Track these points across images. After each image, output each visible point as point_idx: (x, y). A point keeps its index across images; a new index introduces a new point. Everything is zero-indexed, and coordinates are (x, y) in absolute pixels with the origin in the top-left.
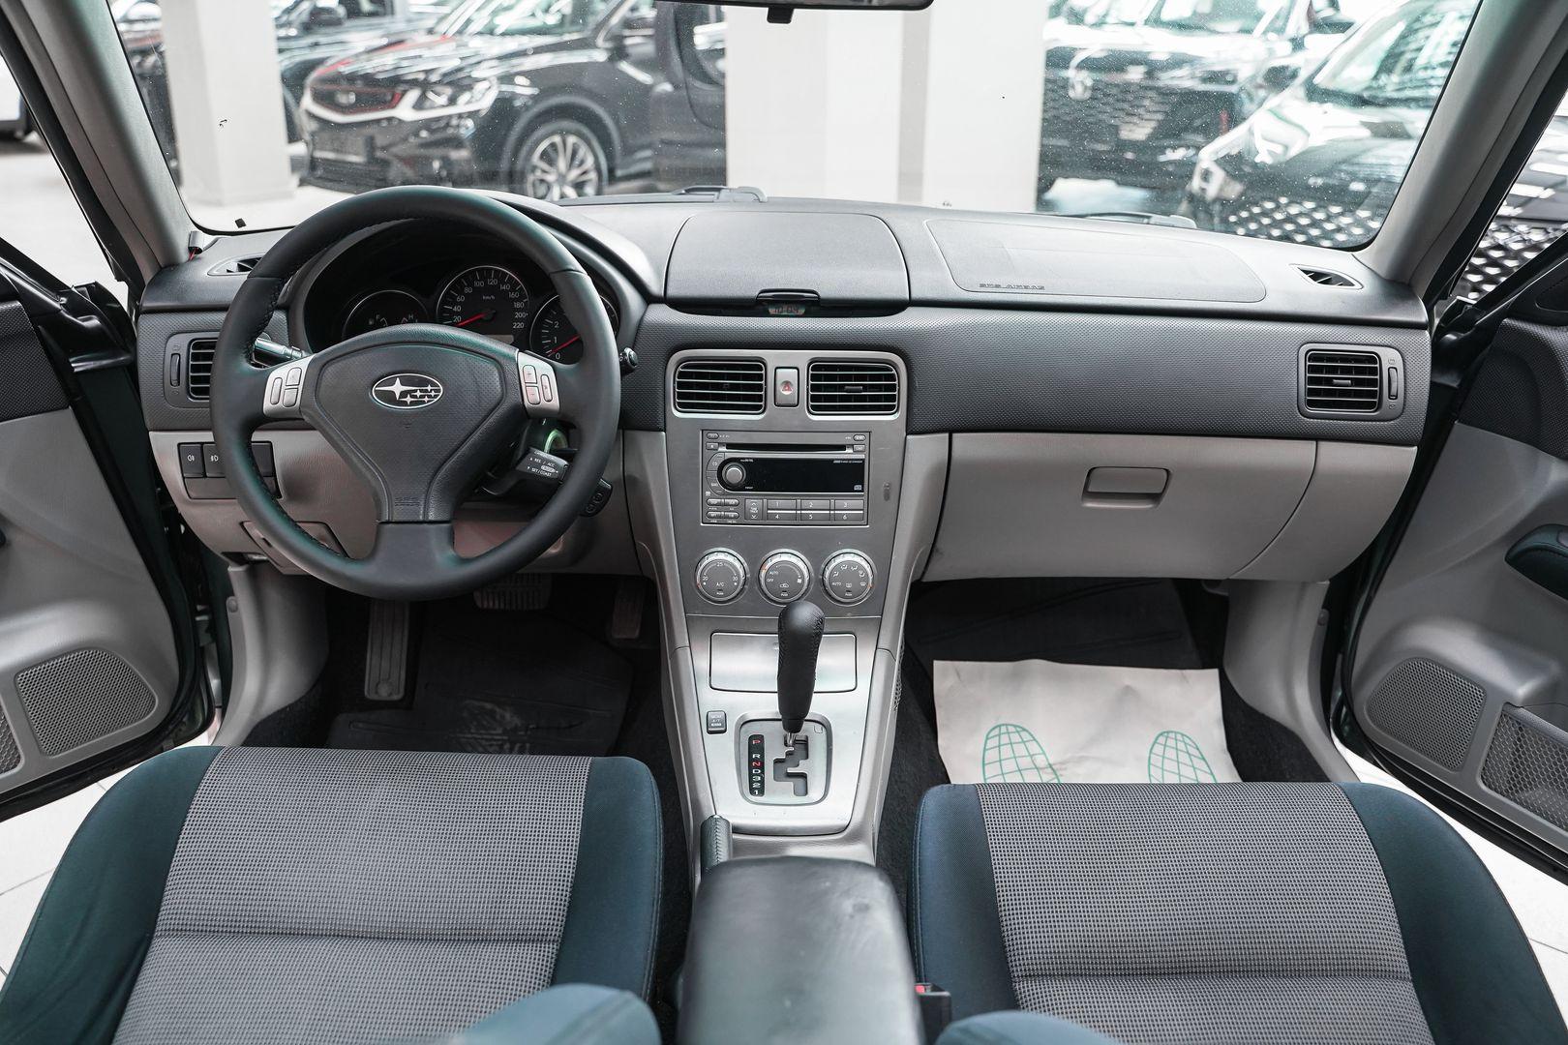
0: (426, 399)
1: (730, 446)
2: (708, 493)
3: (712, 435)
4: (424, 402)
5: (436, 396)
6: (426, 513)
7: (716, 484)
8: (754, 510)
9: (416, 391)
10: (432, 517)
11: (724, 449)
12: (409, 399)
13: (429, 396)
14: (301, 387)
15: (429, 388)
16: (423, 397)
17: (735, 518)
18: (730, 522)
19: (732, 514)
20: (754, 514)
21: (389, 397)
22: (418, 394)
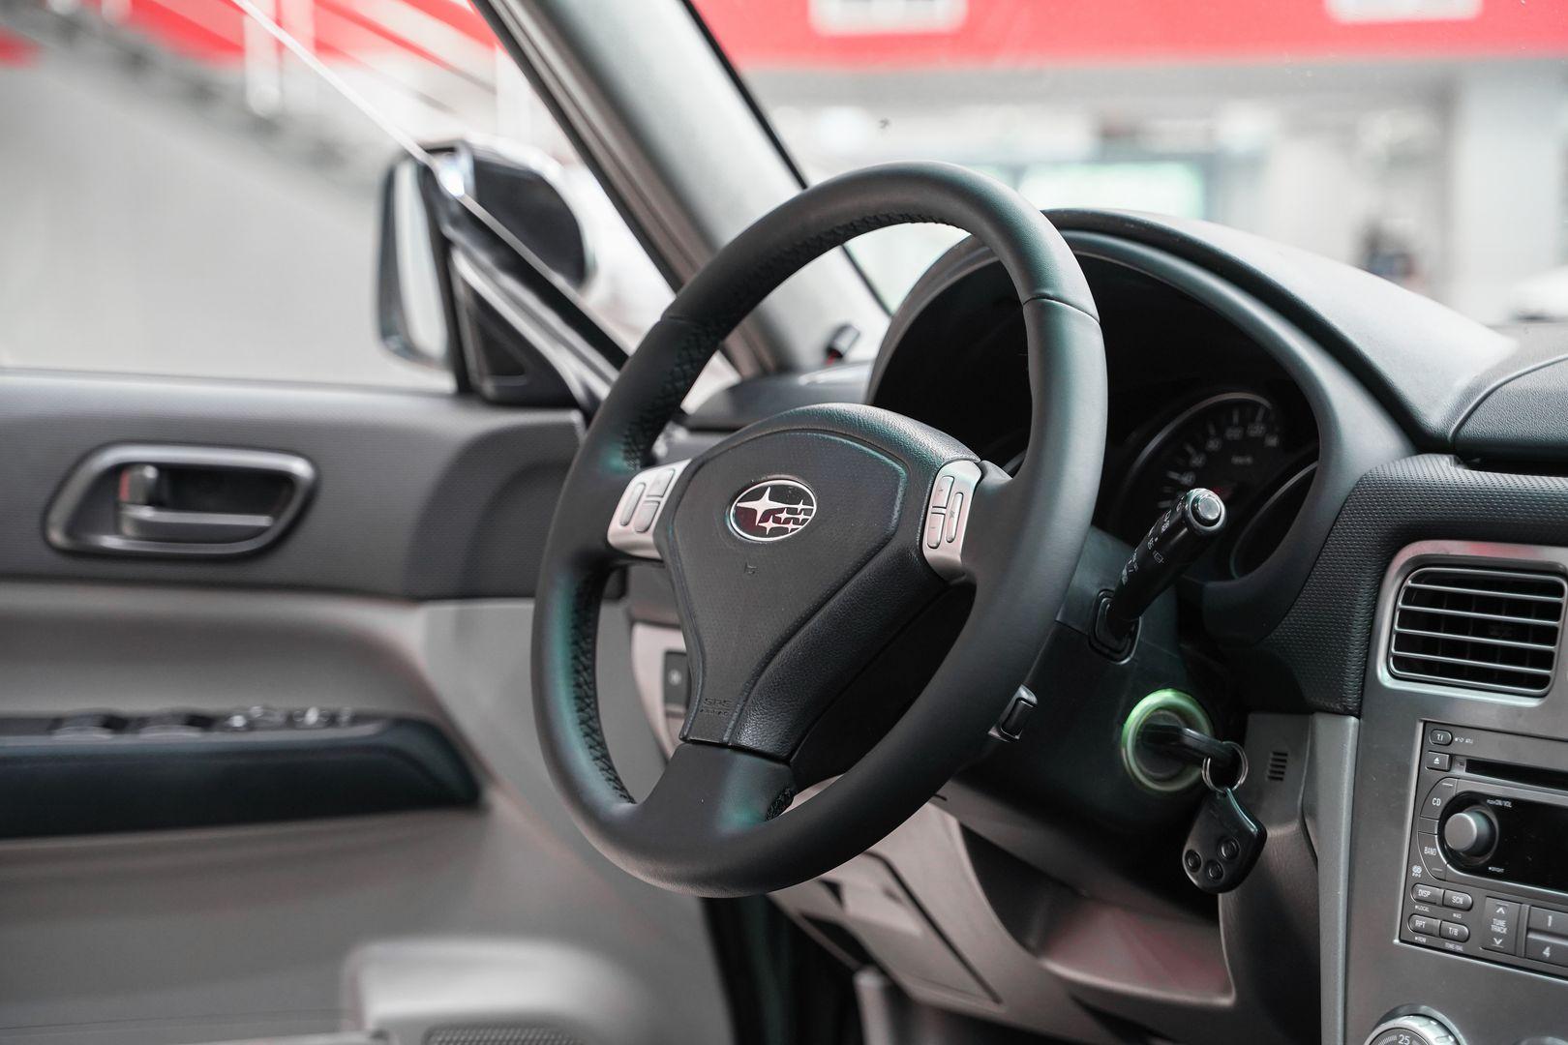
0: (791, 526)
1: (1476, 766)
2: (1417, 870)
3: (1440, 736)
4: (785, 531)
5: (805, 520)
6: (737, 729)
7: (1434, 851)
8: (1499, 926)
9: (781, 511)
10: (746, 739)
11: (1460, 771)
12: (769, 525)
13: (796, 521)
14: (663, 501)
15: (800, 506)
16: (787, 521)
17: (1462, 939)
18: (1450, 946)
19: (1454, 930)
20: (1499, 936)
21: (746, 518)
22: (784, 516)
